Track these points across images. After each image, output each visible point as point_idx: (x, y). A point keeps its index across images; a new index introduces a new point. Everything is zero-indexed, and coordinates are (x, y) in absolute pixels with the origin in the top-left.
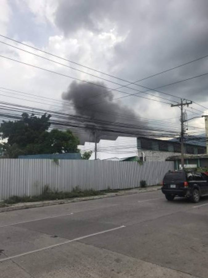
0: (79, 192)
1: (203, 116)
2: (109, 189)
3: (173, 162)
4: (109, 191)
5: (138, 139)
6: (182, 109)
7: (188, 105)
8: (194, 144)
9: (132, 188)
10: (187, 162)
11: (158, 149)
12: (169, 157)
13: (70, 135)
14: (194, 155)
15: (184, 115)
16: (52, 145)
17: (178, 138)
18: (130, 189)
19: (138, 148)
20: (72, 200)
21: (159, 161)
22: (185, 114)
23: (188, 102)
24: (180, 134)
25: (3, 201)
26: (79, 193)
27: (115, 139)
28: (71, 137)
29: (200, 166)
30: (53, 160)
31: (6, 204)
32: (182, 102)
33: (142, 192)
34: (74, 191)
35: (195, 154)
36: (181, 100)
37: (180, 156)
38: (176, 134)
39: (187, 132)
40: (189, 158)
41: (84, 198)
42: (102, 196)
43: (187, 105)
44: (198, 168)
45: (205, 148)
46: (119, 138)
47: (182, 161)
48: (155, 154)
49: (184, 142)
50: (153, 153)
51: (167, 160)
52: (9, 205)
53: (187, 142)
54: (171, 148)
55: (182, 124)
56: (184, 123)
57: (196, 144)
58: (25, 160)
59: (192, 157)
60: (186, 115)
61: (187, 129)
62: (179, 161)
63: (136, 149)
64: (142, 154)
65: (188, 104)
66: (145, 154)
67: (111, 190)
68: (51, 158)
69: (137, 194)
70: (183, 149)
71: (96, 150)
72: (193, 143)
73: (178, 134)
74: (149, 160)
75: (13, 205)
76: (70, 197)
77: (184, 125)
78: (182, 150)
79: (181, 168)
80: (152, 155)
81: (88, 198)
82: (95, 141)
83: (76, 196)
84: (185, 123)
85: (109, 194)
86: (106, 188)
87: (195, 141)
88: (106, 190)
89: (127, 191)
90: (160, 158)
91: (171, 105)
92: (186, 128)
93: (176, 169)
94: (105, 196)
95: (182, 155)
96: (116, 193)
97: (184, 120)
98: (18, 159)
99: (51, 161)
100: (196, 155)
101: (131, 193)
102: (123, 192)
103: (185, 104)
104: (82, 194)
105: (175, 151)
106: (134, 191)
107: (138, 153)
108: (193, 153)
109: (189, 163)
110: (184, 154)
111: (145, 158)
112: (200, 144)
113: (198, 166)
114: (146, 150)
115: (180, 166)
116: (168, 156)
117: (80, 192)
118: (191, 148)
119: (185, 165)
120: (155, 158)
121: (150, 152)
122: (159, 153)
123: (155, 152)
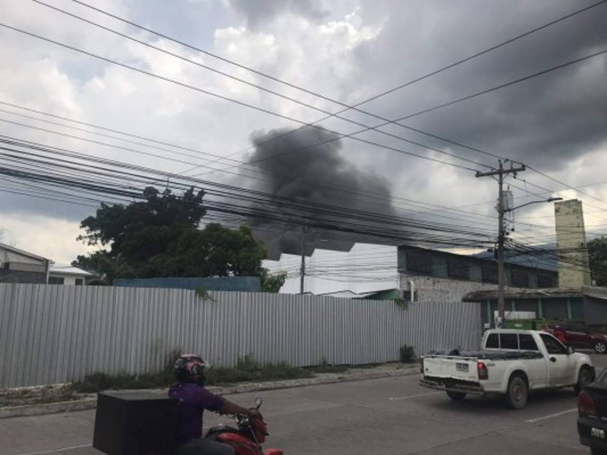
0: (252, 368)
1: (550, 200)
2: (324, 362)
3: (479, 304)
4: (325, 367)
5: (400, 249)
6: (501, 184)
7: (515, 174)
8: (529, 264)
9: (380, 364)
10: (513, 305)
11: (446, 275)
12: (471, 293)
13: (247, 236)
14: (528, 291)
15: (506, 195)
16: (207, 258)
17: (490, 250)
18: (375, 365)
19: (400, 270)
20: (234, 389)
21: (447, 301)
22: (507, 193)
23: (515, 166)
24: (495, 241)
25: (71, 383)
26: (252, 371)
27: (347, 249)
28: (248, 241)
29: (544, 316)
30: (194, 292)
31: (75, 393)
32: (501, 165)
33: (402, 375)
34: (240, 365)
35: (532, 288)
36: (500, 161)
37: (495, 291)
38: (486, 239)
39: (512, 236)
40: (518, 295)
41: (261, 385)
42: (305, 381)
43: (512, 174)
44: (537, 321)
45: (556, 274)
46: (358, 246)
47: (501, 302)
48: (438, 286)
49: (506, 260)
50: (434, 284)
51: (465, 300)
52: (82, 395)
53: (512, 260)
54: (476, 272)
55: (501, 218)
56: (506, 215)
57: (534, 265)
58: (128, 288)
59: (523, 294)
60: (509, 196)
61: (513, 230)
62: (494, 303)
63: (395, 273)
64: (409, 284)
65: (515, 171)
66: (416, 283)
67: (330, 365)
68: (189, 287)
69: (391, 378)
70: (503, 275)
71: (303, 272)
72: (525, 262)
73: (492, 240)
74: (424, 299)
75: (90, 395)
76: (231, 381)
77: (505, 219)
78: (500, 279)
79: (497, 320)
80: (431, 288)
81: (270, 384)
82: (302, 252)
83: (245, 379)
84: (509, 215)
85: (323, 377)
86: (317, 361)
87: (531, 258)
88: (317, 366)
89: (367, 371)
90: (450, 295)
91: (476, 173)
92: (511, 227)
93: (487, 322)
94: (313, 381)
95: (501, 289)
96: (341, 375)
97: (505, 208)
98: (112, 288)
99: (189, 293)
100: (533, 291)
101: (377, 377)
102: (356, 373)
103: (508, 172)
104: (259, 374)
105: (485, 281)
106: (384, 370)
107: (399, 282)
108: (527, 286)
109: (517, 310)
110: (506, 288)
111: (415, 293)
112: (543, 264)
113: (537, 315)
114: (418, 275)
115: (496, 313)
116: (468, 291)
117: (256, 369)
118: (520, 275)
119: (506, 313)
120: (439, 294)
121: (428, 281)
122: (448, 283)
123: (439, 282)
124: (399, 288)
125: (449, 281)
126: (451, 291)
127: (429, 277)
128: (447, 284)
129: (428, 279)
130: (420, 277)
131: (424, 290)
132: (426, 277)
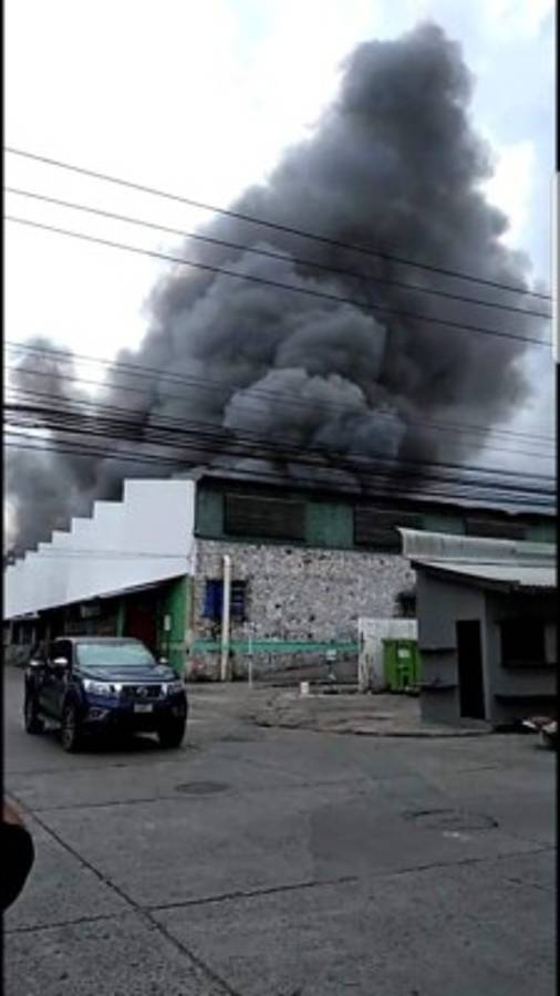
5: (200, 486)
11: (348, 541)
19: (201, 532)
48: (320, 568)
50: (307, 561)
80: (297, 570)
90: (359, 586)
107: (194, 557)
120: (323, 585)
121: (289, 557)
122: (354, 560)
123: (322, 558)
124: (192, 572)
125: (357, 556)
126: (360, 578)
127: (292, 548)
128: (350, 563)
129: (289, 552)
130: (263, 547)
131: (273, 577)
132: (283, 550)
